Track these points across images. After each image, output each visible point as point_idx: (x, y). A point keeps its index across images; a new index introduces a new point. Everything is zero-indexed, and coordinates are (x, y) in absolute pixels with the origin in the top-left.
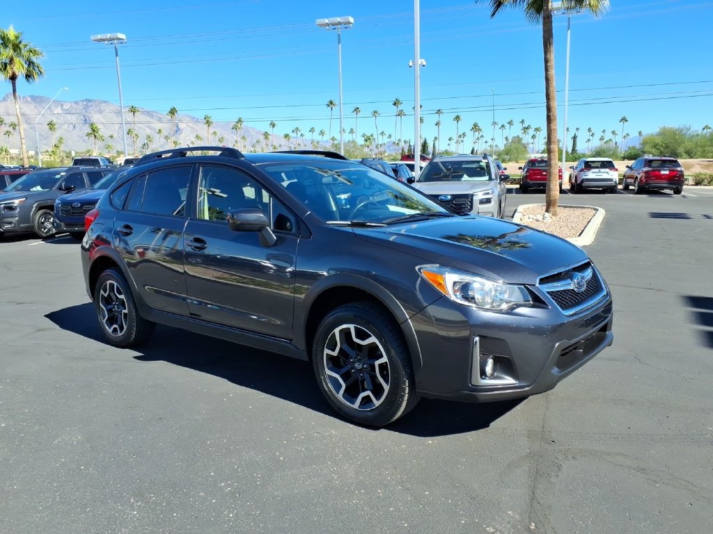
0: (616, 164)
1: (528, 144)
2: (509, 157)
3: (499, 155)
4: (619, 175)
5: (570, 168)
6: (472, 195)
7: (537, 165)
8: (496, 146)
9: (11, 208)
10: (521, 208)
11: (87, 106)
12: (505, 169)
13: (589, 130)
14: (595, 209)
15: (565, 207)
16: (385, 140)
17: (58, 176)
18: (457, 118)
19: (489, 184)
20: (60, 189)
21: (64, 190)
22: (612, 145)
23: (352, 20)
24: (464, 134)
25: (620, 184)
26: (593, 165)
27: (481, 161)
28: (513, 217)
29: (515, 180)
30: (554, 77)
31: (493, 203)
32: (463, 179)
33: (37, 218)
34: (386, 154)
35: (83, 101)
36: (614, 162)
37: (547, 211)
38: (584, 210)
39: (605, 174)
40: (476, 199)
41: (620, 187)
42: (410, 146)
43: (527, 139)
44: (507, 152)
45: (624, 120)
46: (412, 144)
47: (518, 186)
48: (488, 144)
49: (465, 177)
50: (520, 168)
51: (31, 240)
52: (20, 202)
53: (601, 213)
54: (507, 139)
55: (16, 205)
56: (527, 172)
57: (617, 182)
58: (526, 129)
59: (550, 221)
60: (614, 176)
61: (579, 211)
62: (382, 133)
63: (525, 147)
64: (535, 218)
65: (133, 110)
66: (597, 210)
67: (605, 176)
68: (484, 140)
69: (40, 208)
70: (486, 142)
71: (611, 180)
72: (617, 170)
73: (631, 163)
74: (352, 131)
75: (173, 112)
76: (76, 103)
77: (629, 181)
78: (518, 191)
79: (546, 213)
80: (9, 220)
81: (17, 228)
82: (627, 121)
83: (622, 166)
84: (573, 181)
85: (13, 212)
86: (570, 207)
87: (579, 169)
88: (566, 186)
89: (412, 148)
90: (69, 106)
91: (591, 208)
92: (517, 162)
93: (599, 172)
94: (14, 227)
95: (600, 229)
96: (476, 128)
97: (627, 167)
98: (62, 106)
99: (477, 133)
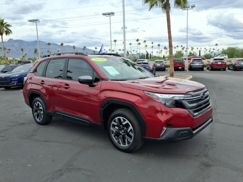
13: (205, 48)
22: (213, 54)
24: (162, 50)
54: (176, 51)
58: (183, 49)
62: (134, 50)
66: (190, 77)
74: (123, 50)
75: (62, 44)
82: (217, 45)
96: (165, 48)
99: (166, 50)
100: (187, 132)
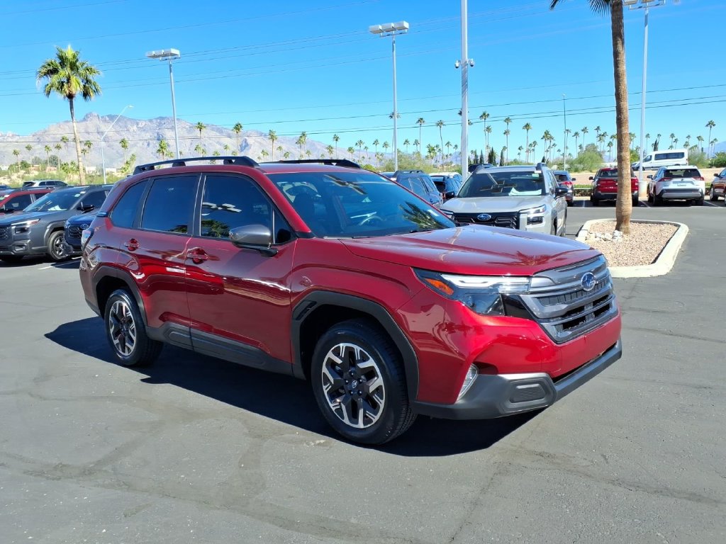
0: (702, 172)
1: (604, 152)
2: (582, 166)
3: (571, 163)
4: (706, 184)
5: (648, 177)
6: (518, 214)
7: (610, 174)
8: (570, 154)
9: (23, 230)
10: (588, 225)
11: (160, 123)
12: (574, 179)
13: (672, 136)
14: (676, 225)
15: (640, 222)
16: (452, 150)
17: (77, 195)
18: (527, 126)
19: (541, 199)
20: (79, 208)
21: (82, 210)
22: (698, 151)
23: (406, 25)
24: (535, 143)
25: (707, 194)
26: (674, 173)
27: (533, 172)
28: (577, 235)
29: (585, 191)
30: (625, 73)
31: (544, 223)
32: (510, 194)
33: (52, 239)
34: (453, 165)
35: (158, 118)
36: (699, 170)
37: (618, 228)
38: (663, 227)
39: (689, 184)
40: (523, 217)
41: (707, 198)
42: (476, 156)
43: (602, 146)
44: (581, 161)
45: (711, 124)
46: (479, 154)
47: (588, 198)
48: (561, 153)
49: (514, 191)
50: (591, 178)
51: (44, 264)
52: (33, 223)
53: (684, 230)
54: (581, 147)
55: (28, 226)
56: (598, 182)
57: (704, 193)
58: (601, 137)
59: (621, 240)
60: (700, 186)
61: (656, 228)
62: (448, 143)
63: (601, 156)
64: (603, 236)
65: (200, 127)
66: (679, 226)
67: (689, 186)
68: (557, 148)
69: (55, 230)
70: (559, 151)
71: (696, 190)
72: (703, 179)
73: (719, 170)
74: (416, 143)
75: (238, 127)
76: (151, 121)
77: (717, 191)
78: (588, 204)
79: (616, 231)
80: (20, 242)
81: (29, 251)
82: (714, 125)
83: (709, 175)
84: (652, 192)
85: (24, 234)
86: (646, 223)
87: (658, 179)
88: (643, 197)
89: (479, 158)
90: (143, 124)
91: (671, 224)
92: (591, 171)
93: (682, 182)
94: (26, 250)
95: (681, 251)
96: (547, 136)
97: (716, 175)
98: (137, 124)
99: (548, 141)
100: (537, 385)
